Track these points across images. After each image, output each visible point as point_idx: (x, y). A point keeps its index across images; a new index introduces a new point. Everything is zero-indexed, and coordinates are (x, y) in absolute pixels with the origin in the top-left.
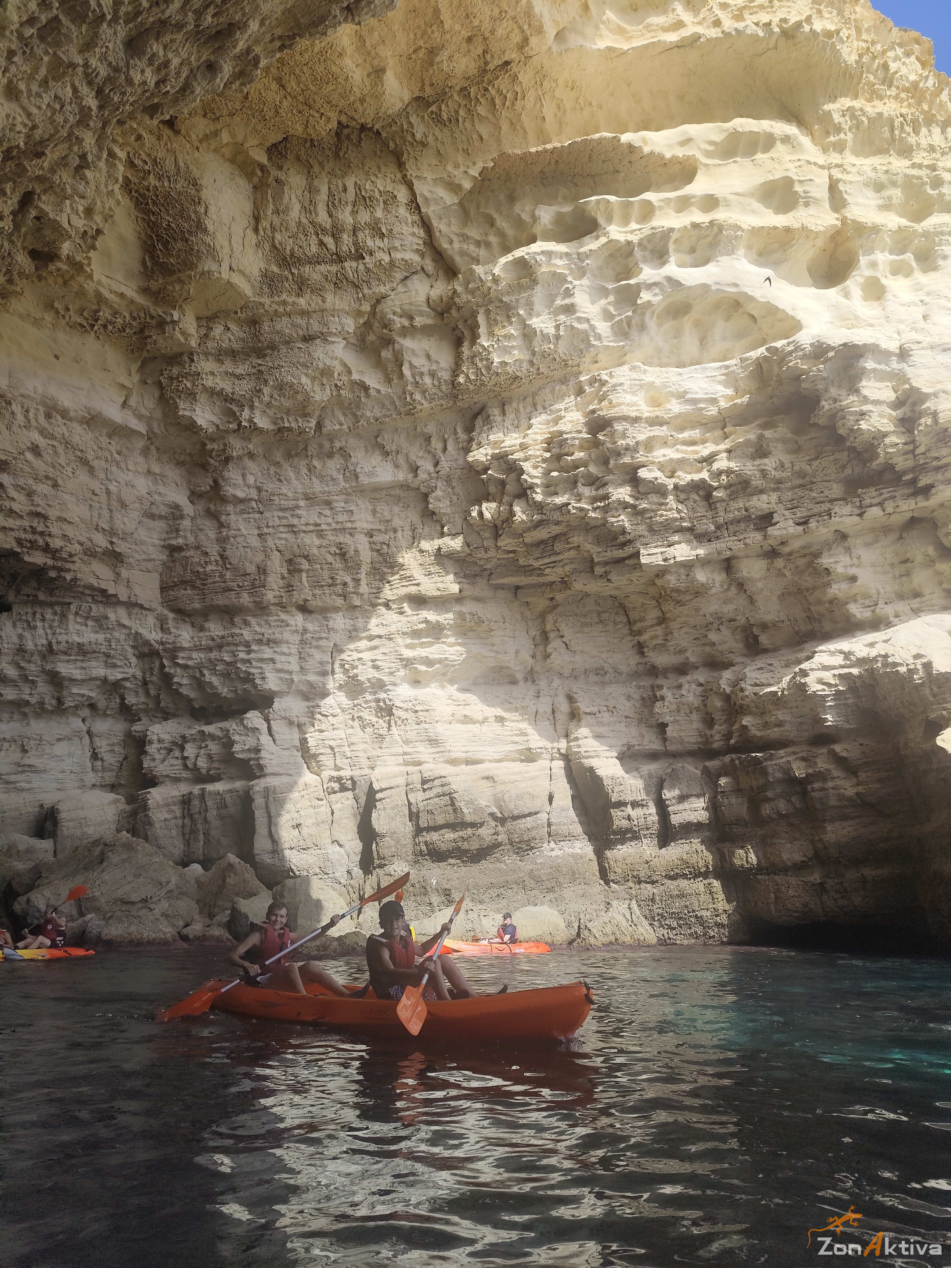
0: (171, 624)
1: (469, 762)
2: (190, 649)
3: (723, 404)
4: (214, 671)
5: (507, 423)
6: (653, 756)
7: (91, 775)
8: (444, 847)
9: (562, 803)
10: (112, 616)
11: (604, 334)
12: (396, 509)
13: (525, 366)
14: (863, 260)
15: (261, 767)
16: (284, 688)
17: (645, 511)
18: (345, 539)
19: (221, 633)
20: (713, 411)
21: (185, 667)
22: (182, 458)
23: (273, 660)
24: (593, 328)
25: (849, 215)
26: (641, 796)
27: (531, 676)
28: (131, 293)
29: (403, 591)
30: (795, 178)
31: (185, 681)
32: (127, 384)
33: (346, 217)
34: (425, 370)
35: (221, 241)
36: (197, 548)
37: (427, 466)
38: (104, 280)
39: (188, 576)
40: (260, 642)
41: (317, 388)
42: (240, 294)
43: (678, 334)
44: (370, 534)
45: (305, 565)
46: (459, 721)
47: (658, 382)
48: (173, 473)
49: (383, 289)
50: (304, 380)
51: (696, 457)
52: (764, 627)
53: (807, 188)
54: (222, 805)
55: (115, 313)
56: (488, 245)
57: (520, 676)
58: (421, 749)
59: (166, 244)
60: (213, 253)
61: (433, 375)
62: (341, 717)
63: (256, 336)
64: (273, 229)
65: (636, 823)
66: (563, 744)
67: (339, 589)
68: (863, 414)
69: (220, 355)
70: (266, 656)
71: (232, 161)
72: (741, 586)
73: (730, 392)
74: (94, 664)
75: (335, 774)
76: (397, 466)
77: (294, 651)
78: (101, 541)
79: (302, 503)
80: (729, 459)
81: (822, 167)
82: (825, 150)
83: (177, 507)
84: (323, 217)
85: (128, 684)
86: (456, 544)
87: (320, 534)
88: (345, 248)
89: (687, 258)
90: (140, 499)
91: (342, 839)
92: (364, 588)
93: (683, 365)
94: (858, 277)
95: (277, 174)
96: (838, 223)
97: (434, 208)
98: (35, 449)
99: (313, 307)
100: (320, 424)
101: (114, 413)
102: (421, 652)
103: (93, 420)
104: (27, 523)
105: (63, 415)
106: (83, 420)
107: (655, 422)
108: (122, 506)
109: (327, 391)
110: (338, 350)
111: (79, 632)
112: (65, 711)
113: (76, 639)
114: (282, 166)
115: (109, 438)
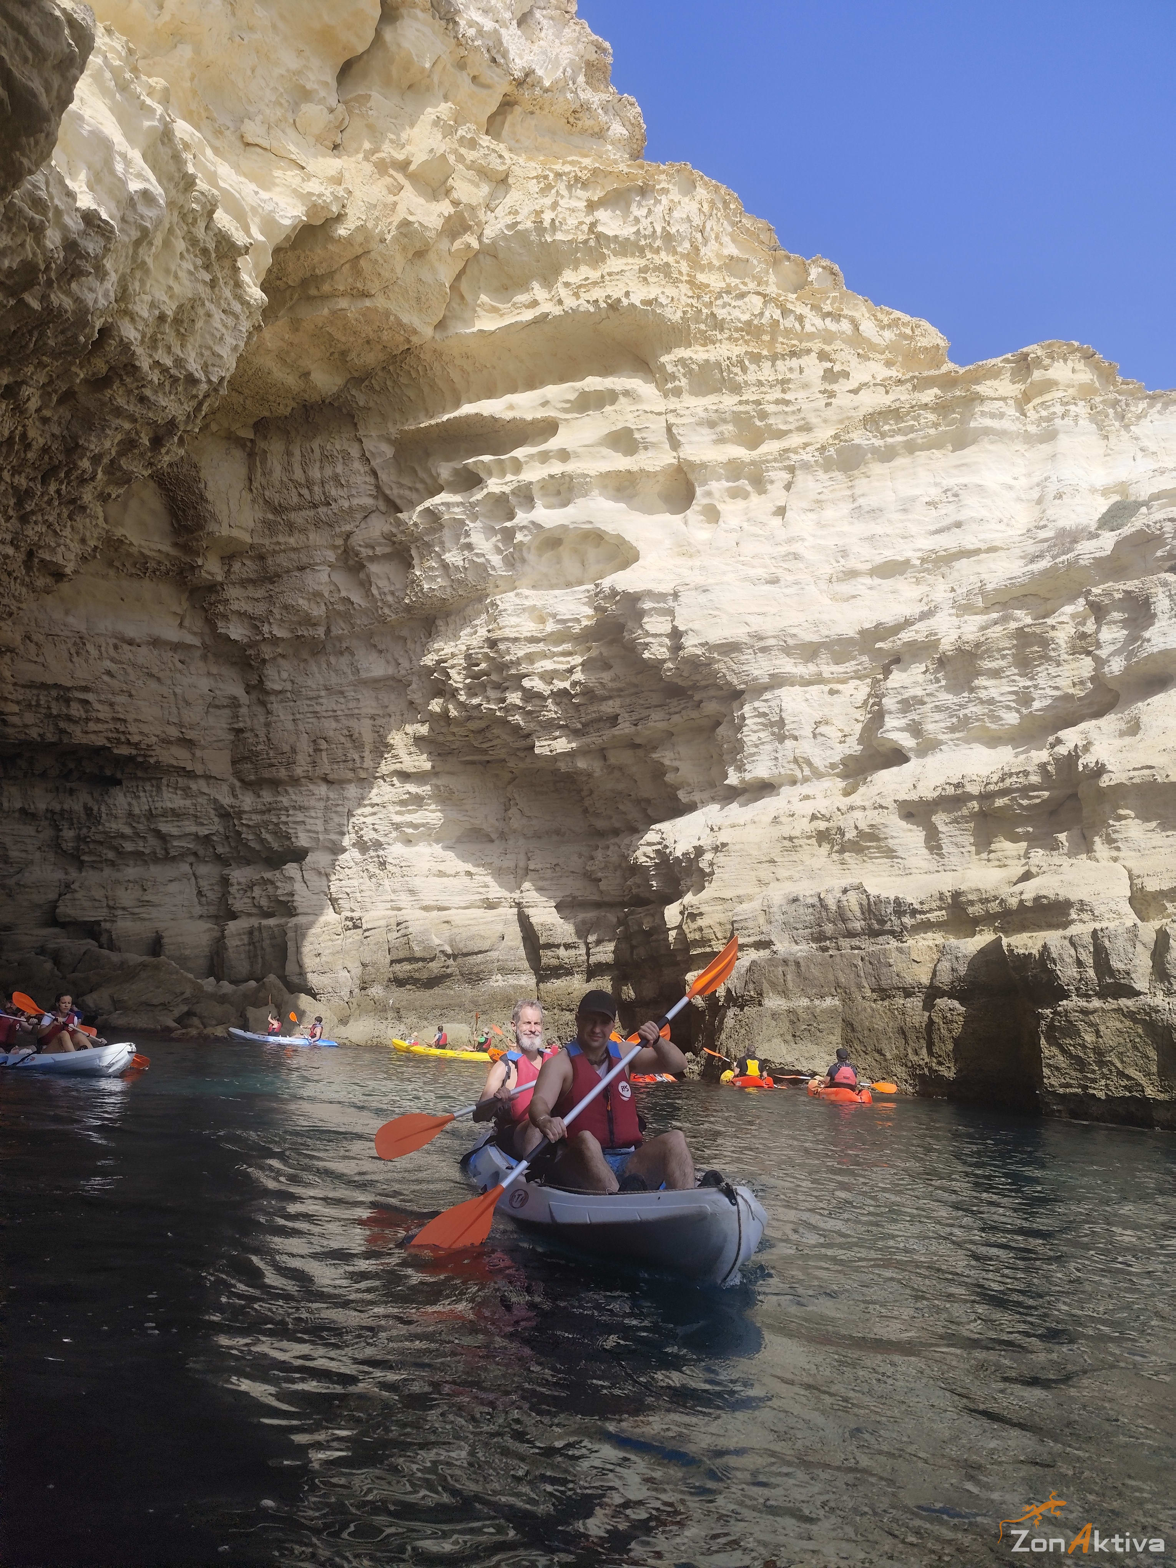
0: (238, 791)
1: (439, 909)
2: (250, 812)
3: (585, 623)
4: (267, 830)
5: (449, 633)
6: (598, 905)
7: (198, 908)
8: (401, 975)
9: (510, 944)
10: (194, 786)
11: (498, 566)
12: (393, 697)
13: (449, 590)
14: (699, 491)
15: (295, 908)
16: (314, 844)
17: (530, 713)
18: (353, 723)
19: (269, 800)
20: (577, 628)
21: (248, 826)
22: (234, 660)
23: (304, 823)
24: (488, 561)
25: (682, 455)
26: (572, 939)
27: (503, 836)
28: (166, 547)
29: (393, 767)
30: (633, 427)
31: (250, 837)
32: (179, 611)
33: (315, 473)
34: (386, 590)
35: (219, 508)
37: (405, 664)
38: (143, 543)
39: (247, 754)
40: (294, 808)
41: (314, 606)
42: (243, 543)
43: (559, 561)
44: (373, 718)
45: (324, 745)
46: (434, 875)
47: (539, 604)
48: (228, 672)
49: (348, 528)
50: (301, 601)
51: (565, 667)
52: (648, 801)
53: (645, 435)
54: (273, 937)
55: (159, 563)
56: (417, 490)
57: (494, 836)
58: (404, 897)
59: (184, 511)
60: (213, 516)
61: (392, 593)
62: (354, 869)
63: (264, 569)
64: (263, 488)
65: (566, 961)
66: (516, 895)
67: (350, 765)
68: (647, 644)
69: (244, 583)
70: (299, 819)
71: (228, 438)
72: (620, 769)
73: (590, 612)
74: (187, 823)
75: (349, 914)
76: (388, 663)
77: (320, 815)
78: (173, 732)
79: (323, 693)
80: (583, 671)
81: (660, 414)
82: (666, 396)
83: (235, 698)
84: (298, 475)
85: (215, 838)
86: (423, 730)
87: (336, 719)
88: (317, 498)
89: (554, 500)
90: (202, 697)
91: (350, 966)
92: (368, 763)
93: (569, 585)
94: (695, 507)
95: (262, 444)
96: (675, 461)
97: (379, 461)
98: (109, 673)
99: (301, 544)
100: (328, 631)
101: (172, 634)
102: (408, 818)
103: (156, 642)
104: (111, 726)
105: (130, 643)
106: (148, 643)
107: (533, 640)
108: (188, 704)
109: (323, 607)
110: (323, 577)
111: (171, 800)
112: (174, 858)
113: (169, 805)
114: (265, 438)
115: (170, 654)
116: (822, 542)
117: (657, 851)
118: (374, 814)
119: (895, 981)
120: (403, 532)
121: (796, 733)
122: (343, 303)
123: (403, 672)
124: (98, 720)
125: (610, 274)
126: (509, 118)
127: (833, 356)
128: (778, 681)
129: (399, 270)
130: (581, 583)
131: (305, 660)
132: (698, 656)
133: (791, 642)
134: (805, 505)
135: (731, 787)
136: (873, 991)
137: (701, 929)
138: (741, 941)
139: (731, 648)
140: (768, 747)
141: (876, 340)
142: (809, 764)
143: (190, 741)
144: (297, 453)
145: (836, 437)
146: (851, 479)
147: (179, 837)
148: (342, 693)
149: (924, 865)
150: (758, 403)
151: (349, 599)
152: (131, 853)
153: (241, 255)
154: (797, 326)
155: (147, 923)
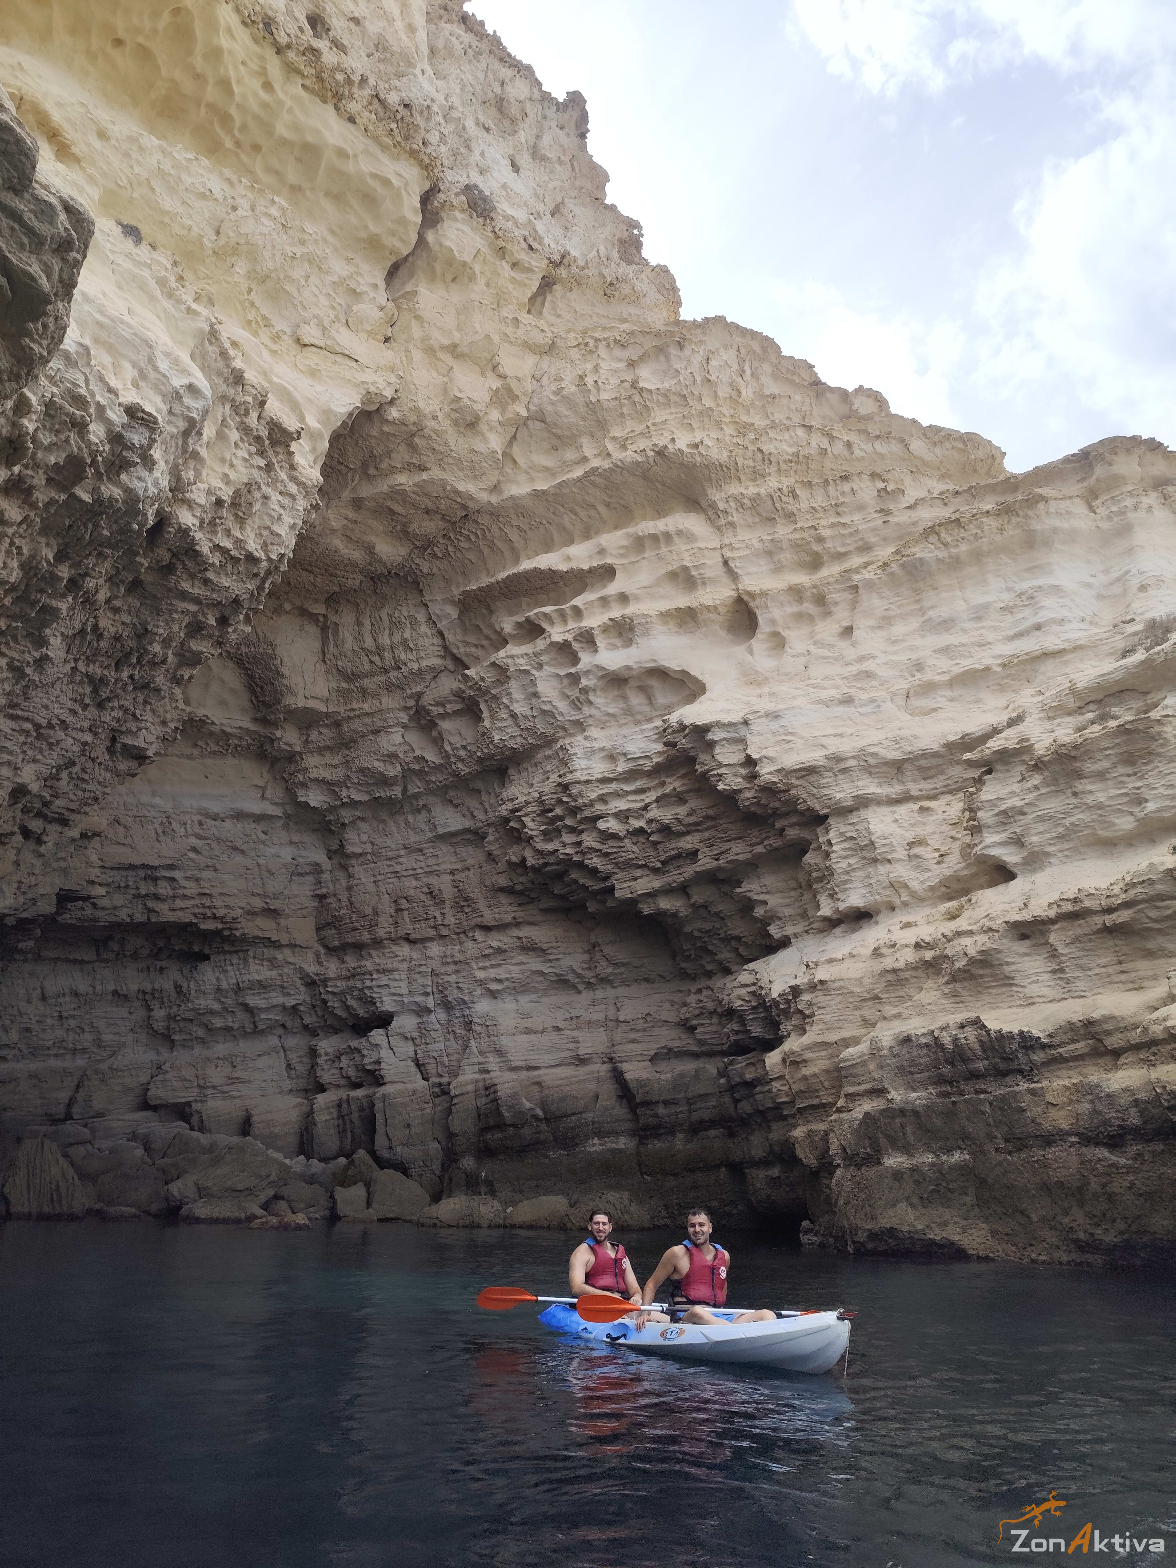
0: (323, 958)
1: (530, 1068)
2: (335, 979)
3: (656, 759)
4: (353, 997)
5: (522, 782)
6: (696, 1056)
7: (288, 1082)
8: (494, 1144)
9: (605, 1103)
10: (280, 957)
11: (565, 712)
13: (519, 739)
14: (762, 619)
15: (382, 1077)
16: (398, 1008)
17: (607, 854)
18: (432, 880)
19: (353, 965)
20: (648, 765)
21: (334, 993)
22: (315, 826)
23: (387, 985)
24: (555, 707)
25: (740, 586)
27: (590, 986)
28: (247, 723)
29: (474, 922)
30: (689, 565)
31: (336, 1005)
32: (261, 783)
33: (385, 640)
34: (458, 746)
35: (295, 681)
36: (335, 895)
37: (481, 816)
38: (224, 721)
39: (330, 919)
40: (378, 971)
41: (390, 768)
42: (319, 712)
43: (626, 699)
44: (452, 873)
45: (404, 904)
46: (521, 1033)
47: (608, 744)
48: (310, 839)
49: (418, 689)
50: (377, 764)
51: (639, 805)
52: (739, 939)
53: (702, 571)
54: (361, 1109)
55: (240, 738)
56: (483, 647)
57: (581, 986)
58: (491, 1058)
59: (262, 688)
60: (290, 689)
61: (464, 747)
62: (442, 1031)
63: (340, 735)
64: (337, 659)
65: (666, 1119)
66: (609, 1049)
67: (432, 923)
68: (720, 775)
69: (321, 751)
70: (383, 983)
71: (302, 615)
72: (705, 907)
73: (660, 748)
74: (274, 994)
75: (438, 1080)
76: (464, 816)
77: (403, 977)
78: (258, 903)
79: (402, 852)
80: (657, 808)
81: (715, 549)
82: (720, 532)
83: (317, 864)
84: (369, 643)
85: (302, 1008)
86: (502, 880)
87: (416, 877)
88: (387, 663)
89: (617, 641)
90: (285, 865)
91: (439, 1136)
92: (449, 920)
93: (638, 723)
94: (759, 635)
95: (334, 618)
96: (734, 594)
97: (444, 623)
98: (194, 850)
99: (375, 709)
100: (405, 790)
101: (255, 807)
102: (492, 973)
103: (239, 816)
104: (198, 902)
105: (215, 817)
106: (232, 817)
107: (605, 780)
108: (272, 874)
109: (399, 768)
110: (397, 738)
111: (258, 972)
112: (262, 1032)
113: (257, 977)
114: (337, 611)
115: (253, 825)
116: (894, 658)
117: (753, 993)
118: (458, 971)
119: (1031, 1128)
120: (471, 687)
121: (889, 857)
122: (402, 479)
123: (480, 824)
124: (185, 897)
125: (654, 424)
126: (549, 297)
127: (885, 477)
128: (863, 802)
129: (452, 443)
130: (650, 720)
131: (384, 821)
132: (775, 783)
133: (872, 761)
134: (871, 622)
135: (825, 919)
136: (1007, 1140)
137: (805, 1078)
138: (851, 1090)
139: (810, 771)
140: (860, 874)
141: (928, 457)
142: (906, 886)
143: (275, 911)
144: (367, 622)
145: (897, 552)
146: (917, 592)
147: (267, 1010)
148: (421, 850)
149: (1049, 993)
150: (814, 528)
151: (423, 758)
152: (220, 1028)
153: (293, 439)
154: (846, 453)
155: (237, 1101)
